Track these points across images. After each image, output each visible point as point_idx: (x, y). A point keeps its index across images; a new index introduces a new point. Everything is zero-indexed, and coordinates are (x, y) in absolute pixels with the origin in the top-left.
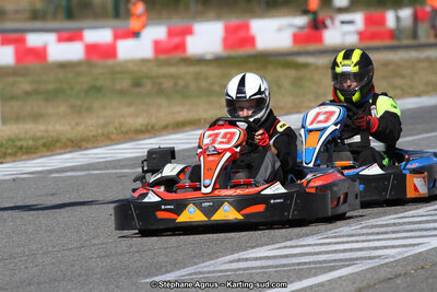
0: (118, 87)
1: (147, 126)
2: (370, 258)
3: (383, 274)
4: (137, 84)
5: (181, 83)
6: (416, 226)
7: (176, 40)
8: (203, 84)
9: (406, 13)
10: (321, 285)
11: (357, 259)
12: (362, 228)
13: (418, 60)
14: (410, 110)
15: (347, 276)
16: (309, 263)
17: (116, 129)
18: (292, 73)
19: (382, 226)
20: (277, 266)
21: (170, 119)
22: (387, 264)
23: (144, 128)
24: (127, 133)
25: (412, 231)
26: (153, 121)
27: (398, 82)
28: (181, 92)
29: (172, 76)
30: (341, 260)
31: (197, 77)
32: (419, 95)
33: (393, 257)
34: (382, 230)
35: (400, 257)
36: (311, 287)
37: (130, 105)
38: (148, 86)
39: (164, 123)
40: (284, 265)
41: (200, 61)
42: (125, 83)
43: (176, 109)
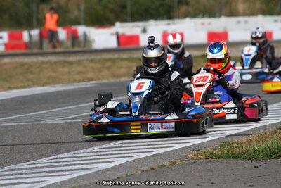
6: (41, 170)
9: (35, 32)
12: (5, 171)
13: (43, 63)
14: (37, 95)
19: (18, 170)
25: (38, 173)
27: (30, 76)
32: (43, 85)
34: (19, 172)
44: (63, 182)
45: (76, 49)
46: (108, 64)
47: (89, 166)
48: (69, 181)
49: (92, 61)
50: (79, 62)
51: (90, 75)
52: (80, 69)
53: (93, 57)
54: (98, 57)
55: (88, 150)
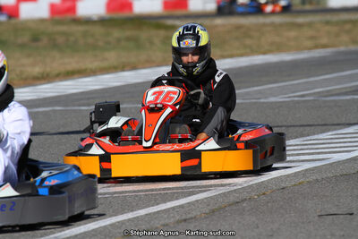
0: (20, 41)
1: (43, 74)
2: (222, 185)
3: (232, 199)
4: (35, 39)
5: (72, 39)
7: (68, 4)
8: (90, 40)
10: (182, 206)
11: (211, 186)
13: (264, 25)
14: (257, 65)
15: (203, 200)
16: (173, 189)
17: (17, 75)
18: (162, 33)
20: (147, 191)
21: (62, 69)
22: (235, 190)
23: (40, 76)
24: (26, 79)
26: (48, 69)
27: (248, 42)
28: (71, 47)
29: (64, 34)
30: (198, 187)
31: (85, 34)
32: (264, 53)
33: (240, 185)
35: (246, 185)
36: (173, 208)
37: (29, 56)
38: (45, 40)
39: (57, 72)
40: (152, 190)
41: (88, 21)
42: (25, 38)
43: (66, 60)
44: (288, 176)
45: (308, 7)
46: (348, 27)
47: (321, 156)
48: (296, 174)
49: (327, 23)
50: (310, 25)
51: (324, 41)
52: (311, 33)
53: (329, 17)
54: (335, 18)
55: (321, 136)
